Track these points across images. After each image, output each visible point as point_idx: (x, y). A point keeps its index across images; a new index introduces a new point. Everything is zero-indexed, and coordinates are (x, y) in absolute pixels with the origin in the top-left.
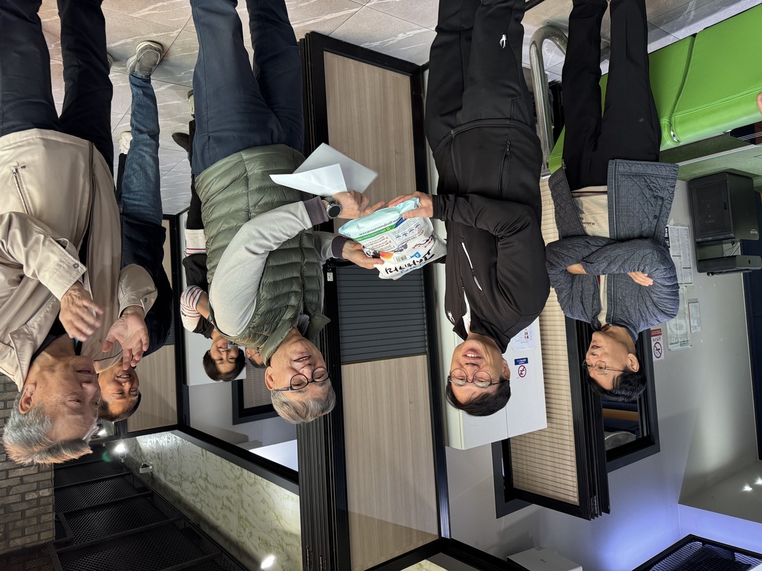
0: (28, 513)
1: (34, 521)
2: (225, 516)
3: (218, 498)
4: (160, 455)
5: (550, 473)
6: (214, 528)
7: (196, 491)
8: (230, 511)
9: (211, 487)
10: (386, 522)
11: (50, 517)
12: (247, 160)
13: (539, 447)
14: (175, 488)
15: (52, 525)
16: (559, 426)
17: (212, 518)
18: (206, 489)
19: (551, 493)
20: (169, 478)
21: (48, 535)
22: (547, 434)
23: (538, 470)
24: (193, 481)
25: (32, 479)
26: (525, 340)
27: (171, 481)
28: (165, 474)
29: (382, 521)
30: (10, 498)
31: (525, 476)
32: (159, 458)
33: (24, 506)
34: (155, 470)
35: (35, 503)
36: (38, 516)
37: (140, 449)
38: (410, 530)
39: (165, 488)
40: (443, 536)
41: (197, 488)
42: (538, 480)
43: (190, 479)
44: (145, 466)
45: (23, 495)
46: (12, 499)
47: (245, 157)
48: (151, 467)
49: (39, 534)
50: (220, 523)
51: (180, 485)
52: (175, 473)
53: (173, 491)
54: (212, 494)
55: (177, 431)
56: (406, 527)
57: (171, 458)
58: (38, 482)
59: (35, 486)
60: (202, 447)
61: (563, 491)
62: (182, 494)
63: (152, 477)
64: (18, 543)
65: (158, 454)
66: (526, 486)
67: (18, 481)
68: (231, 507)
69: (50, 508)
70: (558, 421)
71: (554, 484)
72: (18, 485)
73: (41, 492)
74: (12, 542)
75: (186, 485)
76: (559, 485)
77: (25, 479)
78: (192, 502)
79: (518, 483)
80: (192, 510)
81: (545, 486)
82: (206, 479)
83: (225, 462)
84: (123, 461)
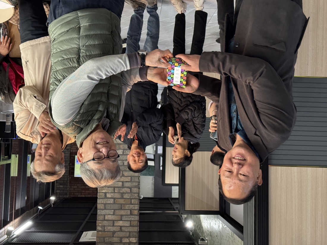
25: (126, 229)
32: (211, 235)
34: (209, 244)
37: (202, 227)
44: (203, 240)
45: (121, 238)
46: (115, 240)
48: (206, 242)
55: (219, 216)
57: (217, 236)
58: (130, 232)
59: (128, 234)
60: (232, 230)
67: (119, 229)
73: (131, 239)
77: (123, 228)
84: (191, 234)
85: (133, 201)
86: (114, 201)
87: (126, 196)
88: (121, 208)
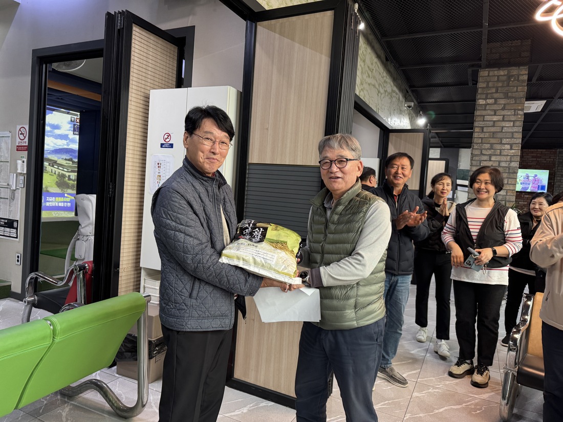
0: (494, 90)
1: (491, 84)
2: (372, 64)
3: (374, 77)
4: (401, 112)
5: (151, 53)
6: (378, 57)
7: (385, 85)
8: (369, 67)
9: (377, 86)
10: (300, 44)
11: (481, 85)
12: (354, 320)
13: (156, 75)
14: (395, 89)
15: (480, 79)
16: (140, 89)
17: (379, 64)
18: (380, 85)
19: (152, 38)
20: (397, 96)
21: (483, 73)
22: (149, 84)
23: (159, 57)
24: (386, 91)
25: (489, 112)
26: (161, 162)
27: (397, 94)
28: (399, 99)
29: (304, 45)
30: (503, 102)
31: (168, 54)
32: (401, 111)
33: (496, 95)
34: (404, 103)
35: (489, 96)
36: (488, 87)
37: (409, 119)
38: (282, 34)
39: (401, 90)
40: (254, 24)
41: (384, 87)
42: (159, 50)
43: (387, 94)
44: (409, 107)
45: (495, 103)
46: (502, 101)
47: (355, 322)
48: (406, 105)
49: (489, 76)
50: (375, 60)
51: (392, 90)
52: (394, 99)
53: (397, 87)
54: (377, 81)
55: (390, 128)
56: (284, 37)
57: (395, 110)
58: (485, 110)
59: (488, 107)
60: (378, 114)
61: (143, 37)
62: (392, 83)
63: (407, 99)
64: (502, 72)
65: (401, 114)
66: (169, 47)
67: (498, 113)
68: (368, 70)
69: (480, 91)
70: (139, 93)
71: (148, 44)
72: (498, 110)
73: (484, 103)
74: (506, 73)
75: (389, 90)
76: (146, 43)
77: (493, 113)
78: (388, 77)
79: (174, 50)
80: (389, 71)
81: (155, 43)
82: (379, 92)
83: (367, 102)
84: (421, 112)
85: (480, 141)
86: (501, 141)
87: (488, 146)
88: (493, 133)
